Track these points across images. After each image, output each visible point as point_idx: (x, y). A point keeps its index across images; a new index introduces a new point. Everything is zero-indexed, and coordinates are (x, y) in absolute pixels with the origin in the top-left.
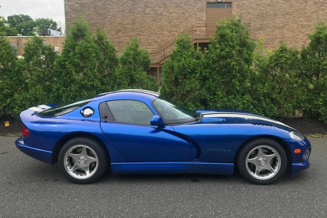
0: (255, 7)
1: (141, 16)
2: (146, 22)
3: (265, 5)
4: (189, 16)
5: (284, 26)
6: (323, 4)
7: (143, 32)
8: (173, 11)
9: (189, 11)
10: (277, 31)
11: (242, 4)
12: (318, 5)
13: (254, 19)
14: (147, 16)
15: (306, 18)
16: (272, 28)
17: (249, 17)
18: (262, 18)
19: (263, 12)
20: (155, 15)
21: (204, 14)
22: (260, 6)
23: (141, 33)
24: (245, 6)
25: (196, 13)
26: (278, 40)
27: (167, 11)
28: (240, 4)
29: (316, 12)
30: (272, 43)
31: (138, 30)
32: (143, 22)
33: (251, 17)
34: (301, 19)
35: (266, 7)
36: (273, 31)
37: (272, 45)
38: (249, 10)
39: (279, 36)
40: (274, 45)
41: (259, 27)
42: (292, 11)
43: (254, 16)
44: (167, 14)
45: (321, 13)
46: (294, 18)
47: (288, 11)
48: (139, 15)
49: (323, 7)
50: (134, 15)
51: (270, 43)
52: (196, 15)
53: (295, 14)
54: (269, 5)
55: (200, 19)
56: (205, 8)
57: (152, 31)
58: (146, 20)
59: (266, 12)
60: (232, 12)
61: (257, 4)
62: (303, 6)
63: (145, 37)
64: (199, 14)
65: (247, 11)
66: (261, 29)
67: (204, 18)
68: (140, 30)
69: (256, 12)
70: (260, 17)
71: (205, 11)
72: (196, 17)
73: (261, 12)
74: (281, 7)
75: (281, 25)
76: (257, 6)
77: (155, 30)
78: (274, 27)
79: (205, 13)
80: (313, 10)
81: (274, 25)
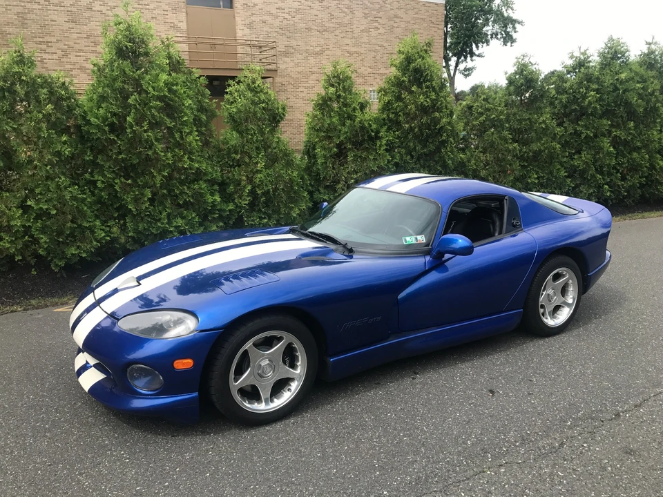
0: (274, 11)
1: (40, 7)
2: (53, 23)
3: (290, 10)
4: (152, 18)
5: (323, 51)
6: (376, 19)
7: (50, 44)
8: (115, 4)
9: (151, 7)
10: (312, 60)
11: (252, 5)
12: (369, 18)
13: (275, 34)
14: (56, 8)
15: (353, 40)
16: (305, 54)
17: (265, 29)
18: (288, 34)
19: (288, 22)
20: (73, 9)
21: (183, 17)
22: (283, 11)
23: (44, 47)
24: (257, 8)
25: (166, 13)
26: (314, 77)
27: (101, 3)
28: (249, 4)
29: (367, 30)
30: (306, 80)
31: (35, 39)
32: (46, 23)
33: (270, 30)
34: (347, 41)
35: (293, 14)
36: (306, 59)
37: (306, 85)
38: (266, 18)
39: (315, 69)
40: (309, 85)
41: (284, 50)
42: (334, 26)
43: (274, 30)
44: (104, 9)
45: (373, 33)
46: (336, 37)
47: (327, 25)
48: (36, 6)
49: (376, 24)
50: (23, 4)
51: (302, 80)
52: (166, 16)
53: (337, 32)
54: (297, 11)
55: (175, 27)
56: (183, 5)
57: (71, 44)
58: (55, 17)
59: (292, 22)
60: (234, 17)
61: (277, 6)
62: (348, 18)
63: (55, 56)
64: (172, 17)
65: (261, 18)
66: (286, 54)
67: (184, 26)
68: (41, 40)
69: (277, 23)
70: (283, 32)
71: (184, 10)
72: (167, 21)
73: (285, 22)
74: (316, 17)
75: (318, 49)
76: (278, 10)
77: (77, 41)
78: (307, 51)
79: (184, 14)
80: (362, 28)
81: (308, 48)
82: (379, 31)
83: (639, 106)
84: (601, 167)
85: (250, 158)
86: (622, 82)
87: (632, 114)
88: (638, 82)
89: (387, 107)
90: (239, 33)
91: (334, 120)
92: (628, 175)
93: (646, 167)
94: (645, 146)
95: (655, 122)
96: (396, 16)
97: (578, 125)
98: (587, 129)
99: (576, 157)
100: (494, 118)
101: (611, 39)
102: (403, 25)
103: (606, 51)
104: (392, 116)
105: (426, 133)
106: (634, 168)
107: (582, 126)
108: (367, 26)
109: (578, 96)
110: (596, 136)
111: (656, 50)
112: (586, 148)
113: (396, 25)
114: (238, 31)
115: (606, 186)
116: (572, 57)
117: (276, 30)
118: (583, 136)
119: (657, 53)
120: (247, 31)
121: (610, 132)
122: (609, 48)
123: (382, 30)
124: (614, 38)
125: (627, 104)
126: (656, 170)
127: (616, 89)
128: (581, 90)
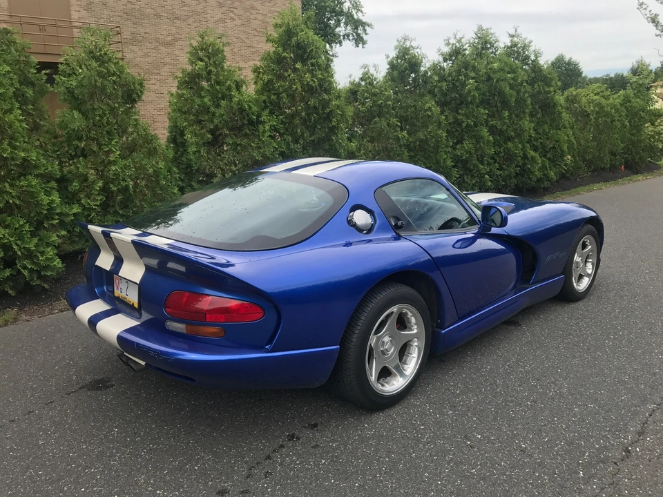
5: (175, 40)
6: (232, 10)
10: (163, 50)
12: (223, 8)
13: (118, 19)
16: (155, 43)
17: (106, 12)
18: (133, 19)
19: (133, 6)
26: (166, 68)
29: (223, 21)
30: (158, 72)
33: (112, 14)
36: (156, 48)
37: (158, 77)
39: (167, 60)
40: (161, 77)
41: (130, 37)
42: (186, 14)
43: (117, 14)
45: (229, 24)
46: (189, 27)
47: (178, 12)
49: (232, 15)
51: (154, 71)
53: (191, 20)
59: (138, 7)
66: (133, 42)
67: (4, 3)
69: (120, 6)
70: (129, 17)
73: (130, 6)
74: (165, 3)
75: (170, 38)
78: (157, 40)
80: (218, 17)
81: (158, 36)
82: (236, 22)
83: (511, 96)
84: (482, 156)
85: (100, 145)
86: (494, 72)
87: (505, 104)
88: (508, 73)
89: (267, 88)
90: (75, 16)
91: (206, 100)
92: (504, 164)
93: (520, 156)
94: (519, 135)
95: (524, 112)
96: (253, 8)
97: (458, 114)
98: (468, 118)
99: (458, 147)
100: (382, 103)
101: (480, 28)
102: (260, 17)
103: (476, 41)
104: (273, 97)
105: (314, 117)
106: (509, 157)
107: (463, 115)
108: (223, 16)
109: (457, 84)
110: (476, 125)
111: (518, 43)
112: (468, 137)
113: (252, 17)
114: (73, 12)
115: (487, 176)
116: (448, 44)
117: (120, 14)
118: (464, 125)
119: (519, 45)
120: (84, 13)
121: (487, 121)
122: (479, 38)
123: (238, 22)
124: (484, 28)
125: (501, 93)
126: (528, 159)
127: (489, 78)
128: (461, 78)
